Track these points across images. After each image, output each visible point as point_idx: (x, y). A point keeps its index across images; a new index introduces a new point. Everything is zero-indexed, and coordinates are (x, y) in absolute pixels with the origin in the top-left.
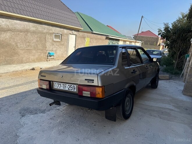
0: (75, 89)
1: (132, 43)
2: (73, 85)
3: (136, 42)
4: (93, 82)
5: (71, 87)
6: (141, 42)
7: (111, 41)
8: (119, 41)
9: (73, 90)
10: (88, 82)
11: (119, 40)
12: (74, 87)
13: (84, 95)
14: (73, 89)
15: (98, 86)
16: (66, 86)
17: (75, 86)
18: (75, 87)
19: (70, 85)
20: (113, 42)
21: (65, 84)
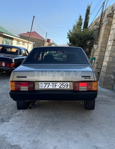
0: (69, 86)
1: (25, 43)
2: (65, 83)
3: (29, 43)
4: (90, 78)
5: (63, 85)
6: (33, 43)
7: (4, 39)
8: (13, 40)
9: (65, 88)
10: (85, 78)
11: (13, 38)
12: (67, 85)
13: (80, 90)
14: (66, 86)
15: (95, 81)
16: (56, 85)
17: (69, 83)
18: (69, 85)
19: (62, 83)
20: (7, 41)
21: (55, 83)
